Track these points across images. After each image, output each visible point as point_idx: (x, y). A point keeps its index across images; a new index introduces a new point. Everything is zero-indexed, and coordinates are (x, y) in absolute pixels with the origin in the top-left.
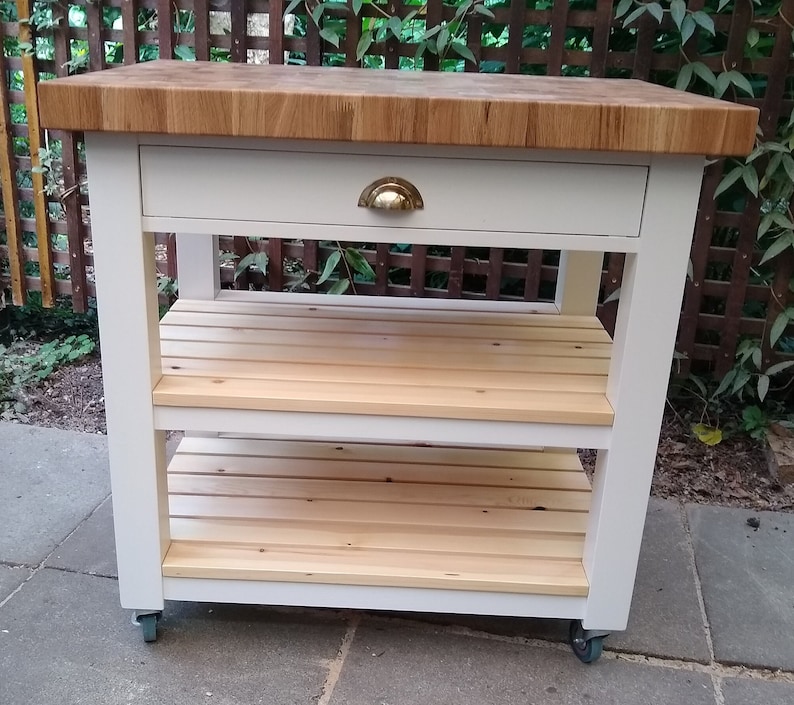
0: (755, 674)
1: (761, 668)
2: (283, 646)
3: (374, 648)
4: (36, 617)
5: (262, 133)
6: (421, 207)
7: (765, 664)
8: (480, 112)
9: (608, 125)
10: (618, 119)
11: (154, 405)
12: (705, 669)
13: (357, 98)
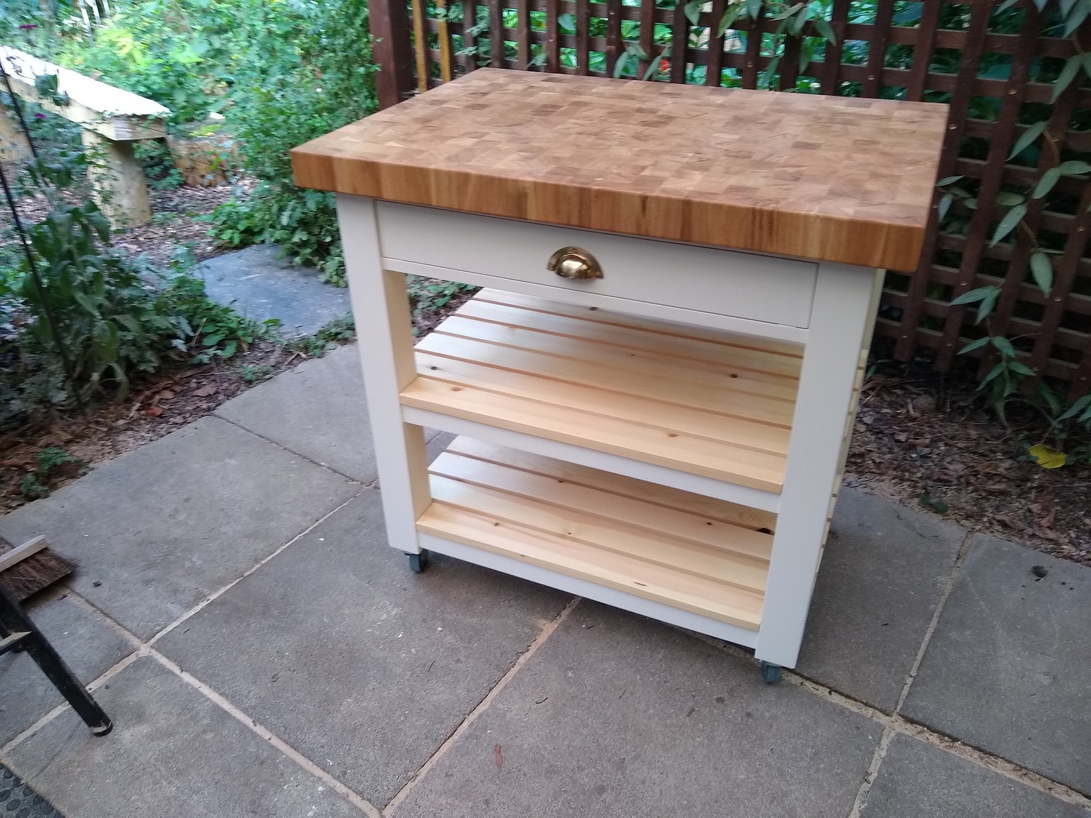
0: (934, 738)
1: (942, 734)
2: (516, 599)
3: (587, 619)
4: (347, 531)
5: (455, 206)
6: (601, 277)
7: (948, 732)
8: (638, 204)
9: (761, 227)
10: (771, 222)
11: (401, 405)
12: (883, 719)
13: (530, 182)
